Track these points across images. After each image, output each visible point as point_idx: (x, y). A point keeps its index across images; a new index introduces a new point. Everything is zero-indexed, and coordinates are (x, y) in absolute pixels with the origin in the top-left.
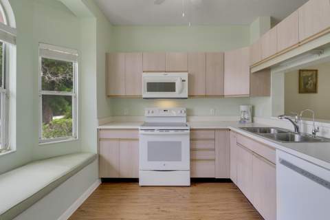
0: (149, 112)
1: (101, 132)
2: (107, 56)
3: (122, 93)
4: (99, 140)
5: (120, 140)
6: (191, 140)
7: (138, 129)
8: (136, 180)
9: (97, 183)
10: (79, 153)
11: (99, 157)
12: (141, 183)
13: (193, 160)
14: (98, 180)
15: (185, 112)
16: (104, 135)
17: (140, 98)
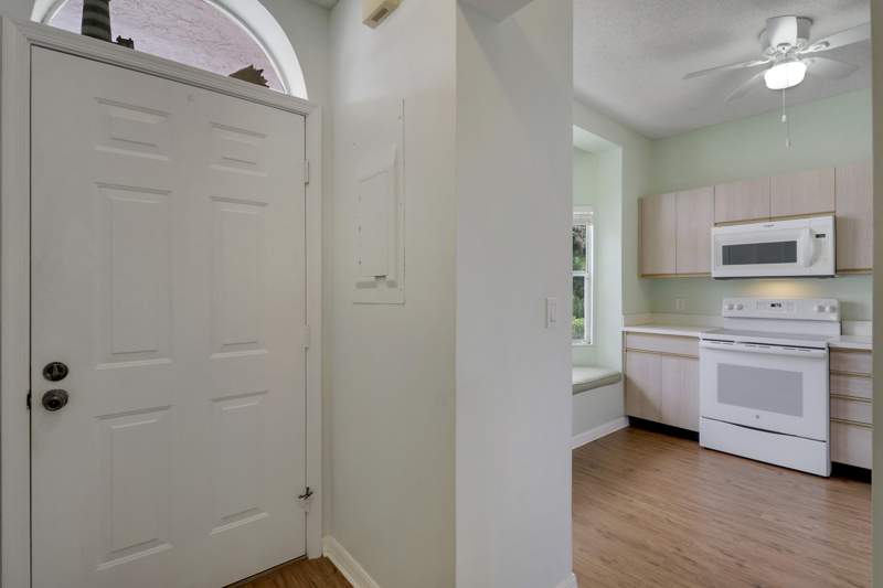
0: (731, 308)
1: (629, 337)
2: (642, 203)
3: (669, 269)
4: (626, 350)
5: (661, 354)
6: (831, 373)
7: (698, 338)
8: (693, 436)
9: (622, 423)
10: (594, 366)
11: (625, 380)
12: (703, 442)
13: (836, 421)
14: (623, 419)
15: (833, 309)
16: (634, 342)
17: (705, 278)
